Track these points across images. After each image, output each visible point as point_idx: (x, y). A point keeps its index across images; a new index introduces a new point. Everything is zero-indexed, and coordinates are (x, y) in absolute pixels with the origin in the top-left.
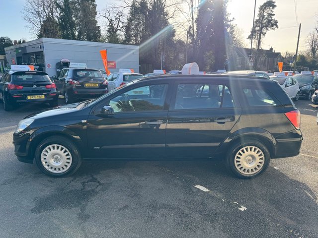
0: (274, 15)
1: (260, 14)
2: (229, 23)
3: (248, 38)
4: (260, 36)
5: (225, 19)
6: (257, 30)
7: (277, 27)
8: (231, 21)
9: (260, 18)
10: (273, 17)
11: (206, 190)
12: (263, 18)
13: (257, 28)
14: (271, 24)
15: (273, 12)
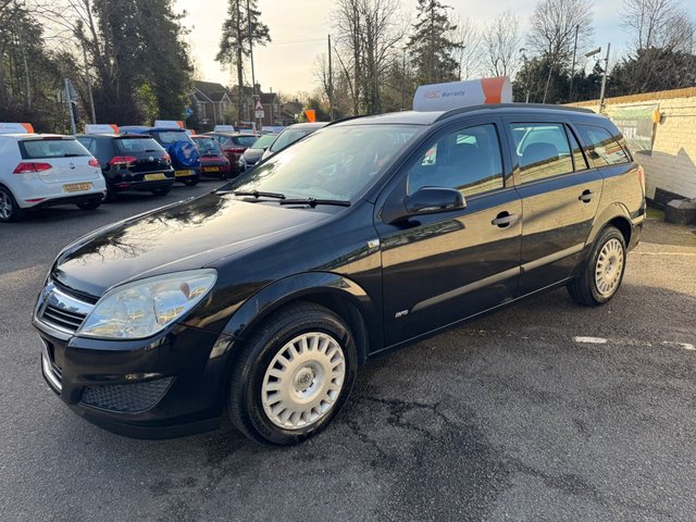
0: (259, 14)
1: (233, 9)
2: (174, 21)
3: (217, 60)
4: (240, 56)
5: (167, 12)
6: (233, 44)
7: (269, 39)
8: (179, 17)
9: (233, 18)
10: (260, 19)
11: (604, 341)
12: (239, 18)
13: (232, 40)
14: (257, 32)
15: (256, 7)
